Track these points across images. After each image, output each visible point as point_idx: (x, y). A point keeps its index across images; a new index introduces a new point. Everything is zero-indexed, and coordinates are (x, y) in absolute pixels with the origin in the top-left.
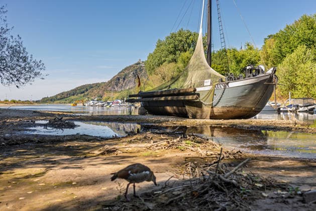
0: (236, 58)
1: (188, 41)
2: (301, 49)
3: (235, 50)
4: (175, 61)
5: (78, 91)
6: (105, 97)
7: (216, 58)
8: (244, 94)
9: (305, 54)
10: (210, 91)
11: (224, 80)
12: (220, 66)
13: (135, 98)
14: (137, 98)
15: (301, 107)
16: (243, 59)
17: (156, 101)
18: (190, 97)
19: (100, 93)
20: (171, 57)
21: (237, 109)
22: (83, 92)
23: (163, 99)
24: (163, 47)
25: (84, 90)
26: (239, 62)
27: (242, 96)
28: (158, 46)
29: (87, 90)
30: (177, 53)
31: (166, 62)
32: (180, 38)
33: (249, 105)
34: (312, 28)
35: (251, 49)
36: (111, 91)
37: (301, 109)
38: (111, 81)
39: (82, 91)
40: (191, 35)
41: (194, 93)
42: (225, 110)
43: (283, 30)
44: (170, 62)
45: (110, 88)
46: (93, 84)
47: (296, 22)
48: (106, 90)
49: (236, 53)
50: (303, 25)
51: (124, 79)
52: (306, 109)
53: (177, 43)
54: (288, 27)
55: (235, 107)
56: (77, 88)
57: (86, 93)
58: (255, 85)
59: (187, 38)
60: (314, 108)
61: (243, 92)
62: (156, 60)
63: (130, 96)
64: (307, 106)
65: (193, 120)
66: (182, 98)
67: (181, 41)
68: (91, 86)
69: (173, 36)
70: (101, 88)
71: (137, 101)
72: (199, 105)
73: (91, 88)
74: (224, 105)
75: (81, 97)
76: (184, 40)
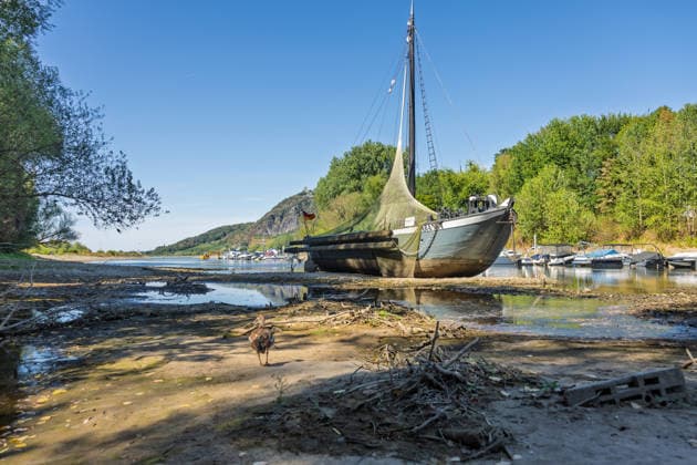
0: (452, 184)
1: (379, 158)
2: (549, 170)
3: (450, 172)
4: (359, 189)
5: (211, 237)
6: (252, 245)
7: (422, 184)
8: (466, 239)
9: (556, 177)
10: (414, 235)
11: (435, 217)
12: (428, 197)
13: (299, 246)
14: (303, 246)
15: (553, 258)
16: (463, 185)
17: (332, 251)
18: (384, 244)
19: (245, 239)
20: (353, 183)
21: (455, 262)
22: (219, 238)
23: (342, 247)
24: (340, 169)
25: (220, 234)
26: (456, 190)
27: (464, 242)
28: (332, 168)
29: (225, 235)
30: (362, 176)
31: (345, 192)
32: (367, 155)
33: (473, 254)
34: (567, 138)
35: (475, 170)
36: (261, 235)
37: (553, 261)
38: (260, 222)
39: (217, 236)
40: (383, 149)
41: (390, 237)
42: (437, 263)
43: (522, 141)
44: (351, 191)
45: (260, 231)
46: (234, 226)
47: (542, 129)
48: (253, 234)
49: (452, 176)
50: (554, 134)
51: (282, 217)
52: (561, 260)
53: (362, 162)
54: (530, 137)
55: (454, 258)
56: (209, 232)
57: (223, 239)
58: (482, 226)
59: (378, 154)
60: (572, 260)
61: (465, 236)
62: (331, 189)
63: (292, 243)
64: (563, 257)
65: (389, 280)
66: (371, 245)
67: (368, 159)
68: (231, 229)
69: (356, 152)
70: (246, 231)
71: (302, 250)
72: (398, 256)
73: (232, 231)
74: (435, 255)
75: (215, 245)
76: (373, 157)
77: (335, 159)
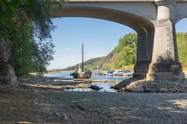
1: (132, 39)
6: (103, 66)
8: (84, 74)
11: (81, 72)
19: (101, 63)
22: (91, 63)
25: (91, 62)
28: (120, 41)
29: (93, 62)
36: (107, 62)
38: (108, 56)
40: (134, 36)
42: (82, 77)
45: (107, 60)
46: (97, 58)
48: (105, 62)
53: (127, 40)
56: (87, 61)
57: (93, 64)
59: (132, 37)
69: (126, 36)
70: (101, 60)
72: (78, 76)
73: (96, 60)
75: (90, 66)
77: (120, 38)
